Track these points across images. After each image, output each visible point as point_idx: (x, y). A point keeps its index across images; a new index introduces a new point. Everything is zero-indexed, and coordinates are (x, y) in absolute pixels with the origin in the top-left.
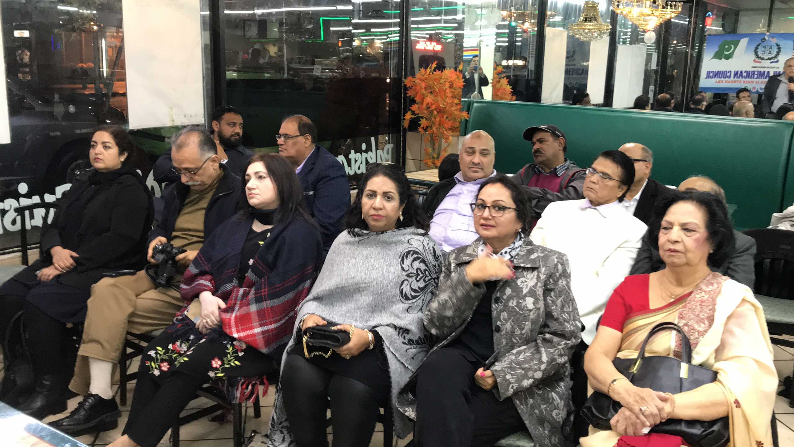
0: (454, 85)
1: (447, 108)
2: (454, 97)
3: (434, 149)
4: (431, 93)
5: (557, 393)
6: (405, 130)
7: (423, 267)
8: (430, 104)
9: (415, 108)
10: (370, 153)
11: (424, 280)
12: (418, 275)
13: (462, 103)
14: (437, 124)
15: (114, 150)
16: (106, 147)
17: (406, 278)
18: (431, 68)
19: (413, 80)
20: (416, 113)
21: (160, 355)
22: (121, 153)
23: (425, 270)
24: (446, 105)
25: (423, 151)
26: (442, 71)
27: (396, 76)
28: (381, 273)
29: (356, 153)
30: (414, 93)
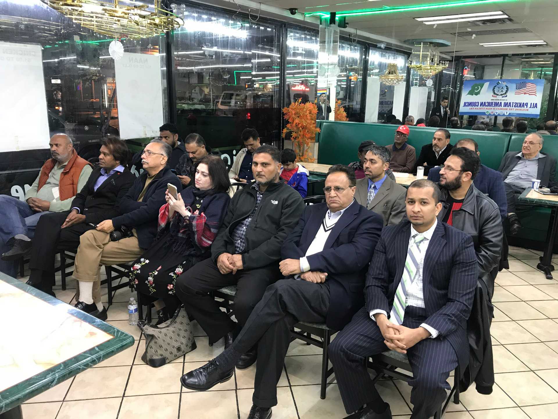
0: (312, 112)
2: (312, 119)
3: (300, 151)
4: (298, 117)
6: (283, 139)
8: (298, 124)
9: (289, 126)
13: (317, 123)
14: (301, 135)
18: (298, 102)
19: (288, 109)
20: (289, 129)
24: (307, 124)
26: (305, 104)
30: (288, 117)
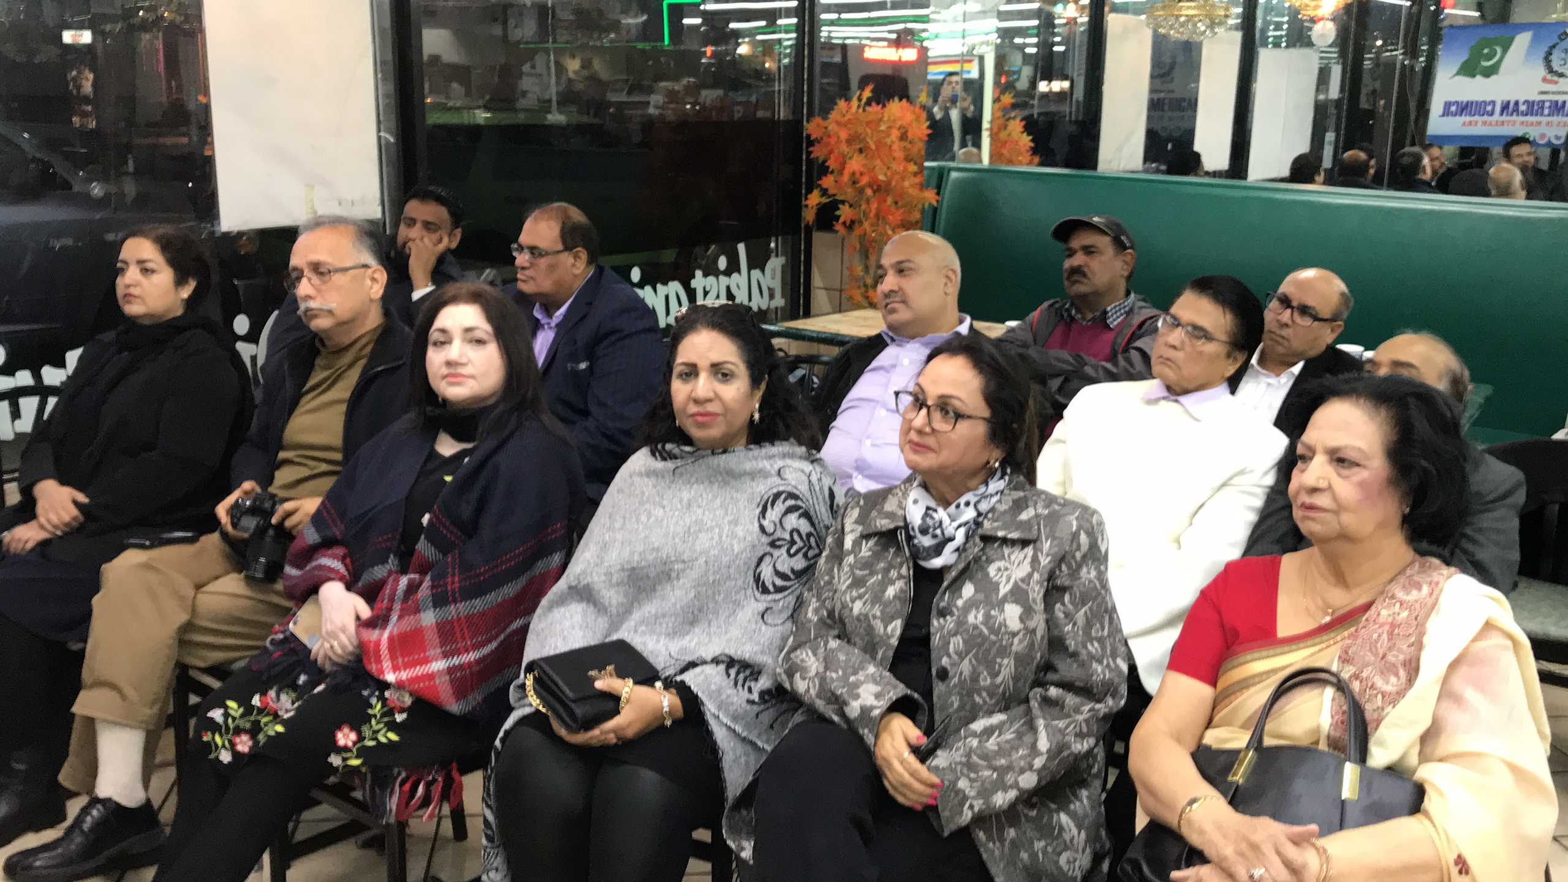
0: (910, 135)
1: (893, 184)
3: (867, 269)
4: (861, 151)
5: (1073, 815)
6: (809, 231)
7: (804, 526)
8: (858, 175)
9: (827, 182)
10: (735, 275)
11: (805, 556)
12: (793, 542)
13: (925, 172)
14: (872, 215)
15: (165, 276)
16: (146, 271)
17: (768, 549)
18: (860, 100)
19: (825, 124)
20: (831, 192)
21: (234, 719)
22: (180, 282)
23: (809, 535)
24: (893, 175)
25: (846, 273)
26: (884, 106)
27: (791, 117)
28: (716, 537)
29: (706, 275)
30: (825, 151)
